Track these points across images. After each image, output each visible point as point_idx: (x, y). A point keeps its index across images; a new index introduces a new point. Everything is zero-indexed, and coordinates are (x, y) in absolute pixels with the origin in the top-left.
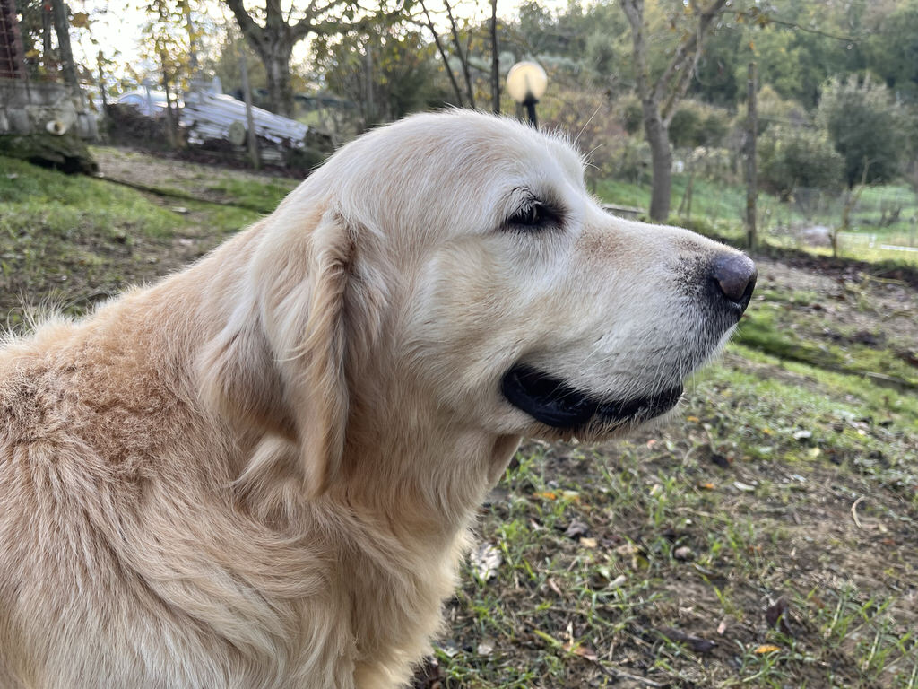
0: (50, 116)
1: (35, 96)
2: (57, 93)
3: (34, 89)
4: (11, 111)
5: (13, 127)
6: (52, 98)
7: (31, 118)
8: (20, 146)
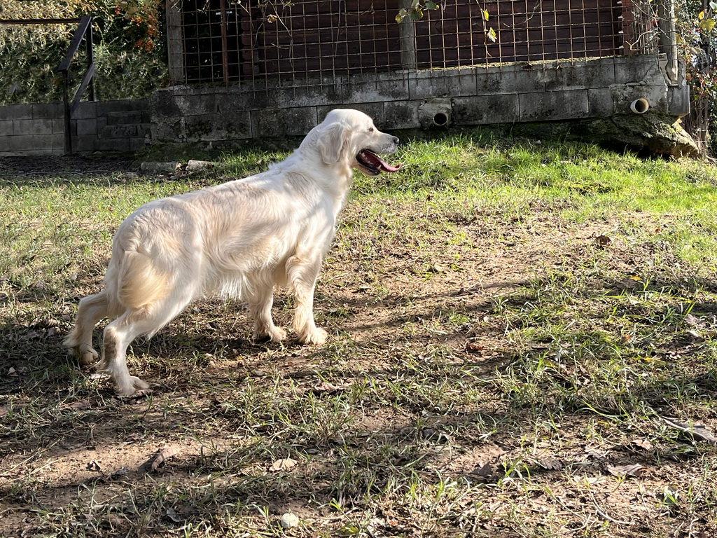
0: (636, 93)
1: (623, 73)
2: (647, 67)
3: (621, 64)
4: (594, 91)
5: (594, 109)
6: (641, 73)
7: (615, 97)
8: (595, 129)
